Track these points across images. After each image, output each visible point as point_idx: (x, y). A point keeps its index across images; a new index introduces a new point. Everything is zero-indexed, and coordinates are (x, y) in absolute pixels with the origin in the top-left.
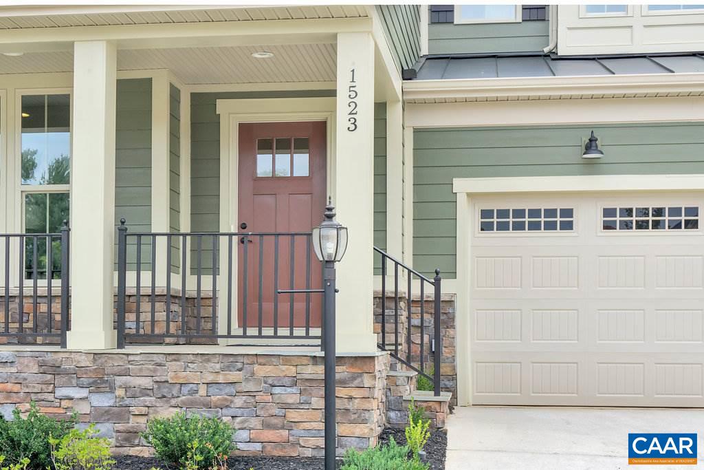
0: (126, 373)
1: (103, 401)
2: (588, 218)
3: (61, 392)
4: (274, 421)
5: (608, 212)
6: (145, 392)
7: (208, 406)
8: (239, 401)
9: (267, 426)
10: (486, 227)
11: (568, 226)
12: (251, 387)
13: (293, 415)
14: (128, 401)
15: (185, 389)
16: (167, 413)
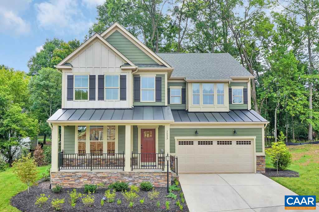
0: (134, 175)
1: (131, 179)
2: (196, 143)
3: (124, 178)
4: (156, 182)
5: (199, 142)
6: (137, 178)
7: (147, 180)
8: (151, 179)
9: (155, 182)
10: (180, 144)
11: (192, 144)
12: (153, 177)
13: (159, 181)
14: (134, 179)
15: (143, 177)
16: (141, 181)
